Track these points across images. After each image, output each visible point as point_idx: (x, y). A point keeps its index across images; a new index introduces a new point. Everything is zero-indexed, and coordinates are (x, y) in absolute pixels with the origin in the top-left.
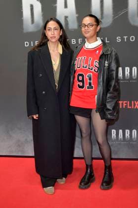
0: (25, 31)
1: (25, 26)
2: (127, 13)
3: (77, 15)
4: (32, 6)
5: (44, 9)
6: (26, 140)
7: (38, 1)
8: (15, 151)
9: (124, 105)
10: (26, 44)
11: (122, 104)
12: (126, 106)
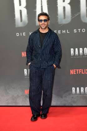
0: (16, 26)
4: (21, 11)
5: (28, 13)
7: (24, 7)
8: (11, 103)
9: (80, 72)
10: (18, 34)
11: (79, 71)
12: (81, 73)
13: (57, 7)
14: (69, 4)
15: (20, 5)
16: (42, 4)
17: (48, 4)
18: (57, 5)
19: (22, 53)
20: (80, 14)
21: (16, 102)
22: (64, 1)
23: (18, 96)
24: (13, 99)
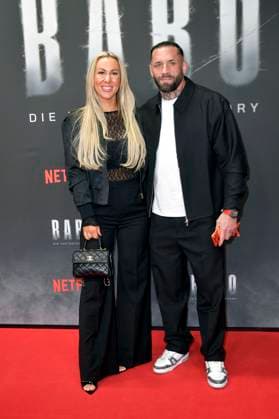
0: (29, 94)
1: (28, 85)
2: (217, 61)
3: (126, 66)
4: (42, 48)
5: (64, 53)
6: (33, 295)
7: (53, 38)
8: (13, 317)
10: (32, 118)
13: (151, 37)
14: (185, 28)
15: (40, 29)
16: (104, 28)
17: (123, 29)
18: (151, 30)
19: (46, 172)
20: (218, 60)
21: (27, 316)
22: (171, 20)
23: (34, 298)
24: (19, 306)
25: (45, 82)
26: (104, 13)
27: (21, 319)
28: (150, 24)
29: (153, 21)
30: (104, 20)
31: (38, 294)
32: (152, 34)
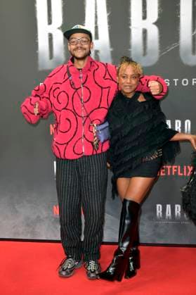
0: (40, 69)
1: (40, 61)
2: (178, 48)
3: (111, 50)
4: (50, 36)
6: (38, 217)
7: (59, 28)
8: (23, 233)
9: (174, 170)
11: (171, 169)
12: (176, 173)
13: (130, 30)
14: (155, 23)
15: (50, 22)
16: (96, 23)
18: (130, 25)
19: (51, 126)
20: (178, 46)
21: (33, 233)
22: (144, 17)
23: (39, 220)
24: (28, 225)
25: (52, 60)
26: (96, 12)
27: (29, 235)
28: (130, 20)
29: (132, 18)
30: (96, 17)
31: (42, 217)
32: (131, 27)
